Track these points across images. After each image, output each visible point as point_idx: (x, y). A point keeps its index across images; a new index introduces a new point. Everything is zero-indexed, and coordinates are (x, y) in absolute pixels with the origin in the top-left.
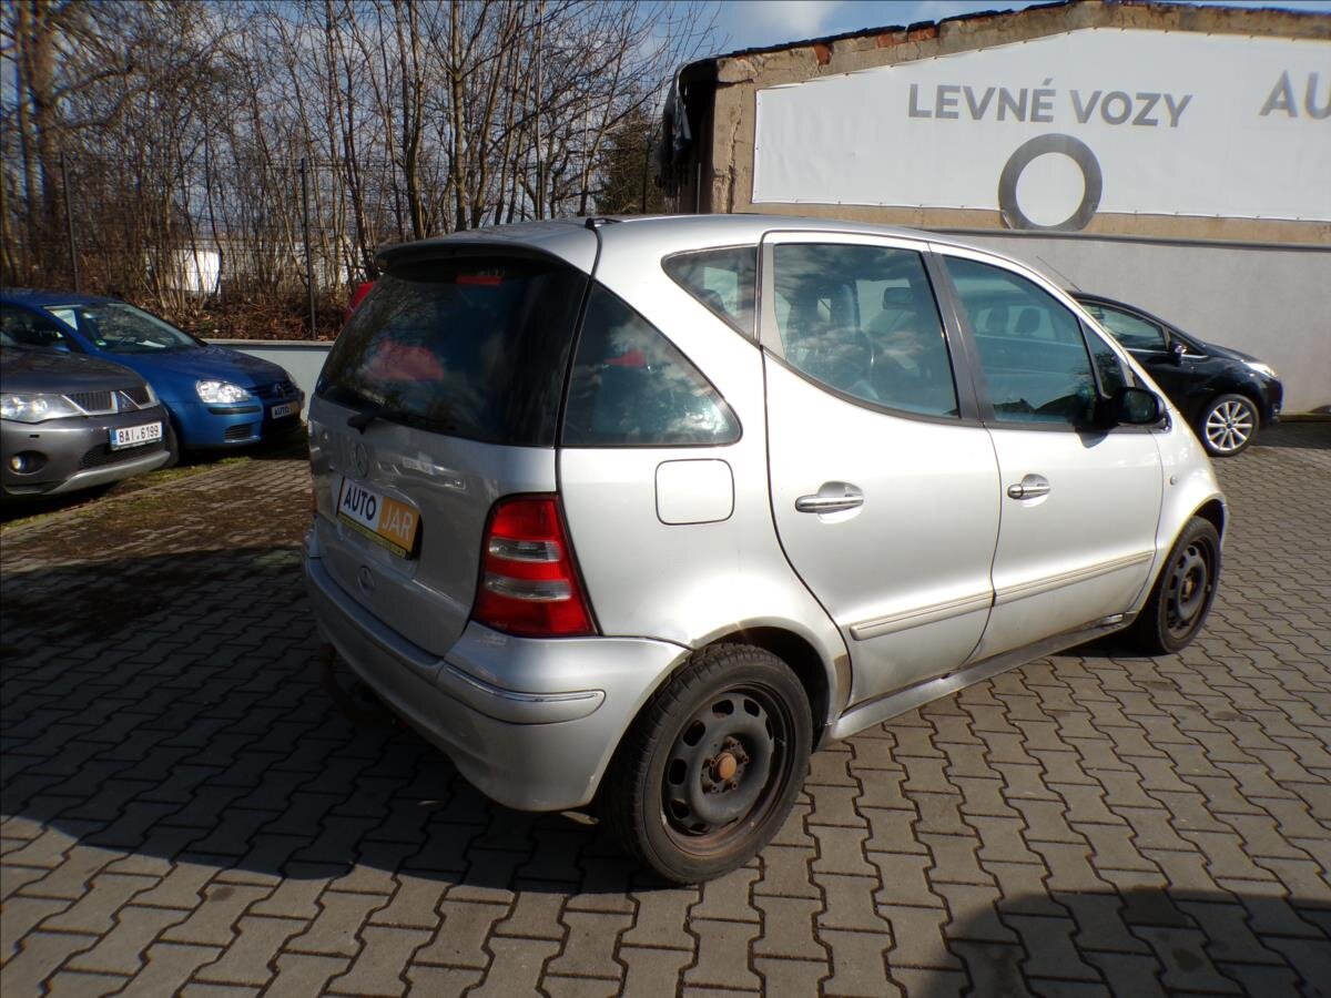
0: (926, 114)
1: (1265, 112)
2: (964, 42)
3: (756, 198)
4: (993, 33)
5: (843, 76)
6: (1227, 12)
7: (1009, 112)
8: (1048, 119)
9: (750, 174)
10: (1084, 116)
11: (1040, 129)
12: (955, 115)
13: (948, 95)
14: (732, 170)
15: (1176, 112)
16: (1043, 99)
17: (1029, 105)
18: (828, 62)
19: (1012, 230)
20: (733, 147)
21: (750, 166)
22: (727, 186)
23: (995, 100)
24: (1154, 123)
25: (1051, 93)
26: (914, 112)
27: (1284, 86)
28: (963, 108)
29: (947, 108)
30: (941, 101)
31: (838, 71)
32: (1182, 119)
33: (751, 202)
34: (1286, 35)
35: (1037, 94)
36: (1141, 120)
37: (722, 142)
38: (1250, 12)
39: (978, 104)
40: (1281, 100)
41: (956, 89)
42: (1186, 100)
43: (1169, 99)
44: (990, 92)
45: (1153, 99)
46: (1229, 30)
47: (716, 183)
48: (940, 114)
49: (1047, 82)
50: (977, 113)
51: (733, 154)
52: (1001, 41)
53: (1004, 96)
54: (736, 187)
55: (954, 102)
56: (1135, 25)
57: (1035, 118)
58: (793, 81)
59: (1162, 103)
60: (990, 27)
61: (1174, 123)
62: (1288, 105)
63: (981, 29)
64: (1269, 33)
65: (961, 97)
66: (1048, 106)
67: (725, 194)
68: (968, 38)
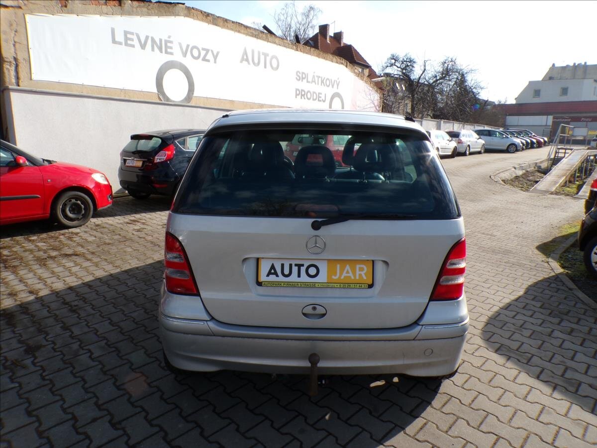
0: (120, 43)
1: (241, 62)
2: (133, 11)
3: (34, 77)
4: (145, 10)
5: (75, 16)
6: (226, 20)
7: (156, 48)
8: (171, 54)
9: (28, 63)
10: (185, 55)
11: (169, 58)
12: (133, 46)
13: (129, 36)
14: (15, 59)
15: (215, 57)
16: (169, 44)
17: (163, 46)
18: (66, 6)
19: (163, 102)
20: (14, 45)
21: (26, 57)
22: (13, 68)
23: (149, 42)
24: (208, 61)
25: (171, 42)
26: (114, 41)
27: (245, 53)
28: (136, 42)
29: (129, 42)
30: (126, 39)
31: (71, 12)
32: (217, 60)
33: (31, 79)
34: (244, 34)
35: (166, 42)
36: (204, 59)
37: (6, 41)
38: (233, 22)
39: (143, 42)
40: (245, 58)
41: (132, 34)
42: (218, 53)
43: (212, 51)
44: (147, 37)
45: (207, 51)
46: (228, 28)
47: (6, 66)
48: (126, 44)
49: (169, 37)
50: (143, 46)
51: (15, 50)
52: (149, 15)
53: (153, 40)
54: (20, 69)
55: (132, 40)
56: (198, 19)
57: (166, 52)
58: (48, 13)
59: (210, 53)
60: (143, 7)
61: (215, 62)
62: (247, 60)
63: (139, 6)
64: (239, 32)
65: (135, 37)
66: (171, 48)
67: (13, 73)
68: (135, 10)
